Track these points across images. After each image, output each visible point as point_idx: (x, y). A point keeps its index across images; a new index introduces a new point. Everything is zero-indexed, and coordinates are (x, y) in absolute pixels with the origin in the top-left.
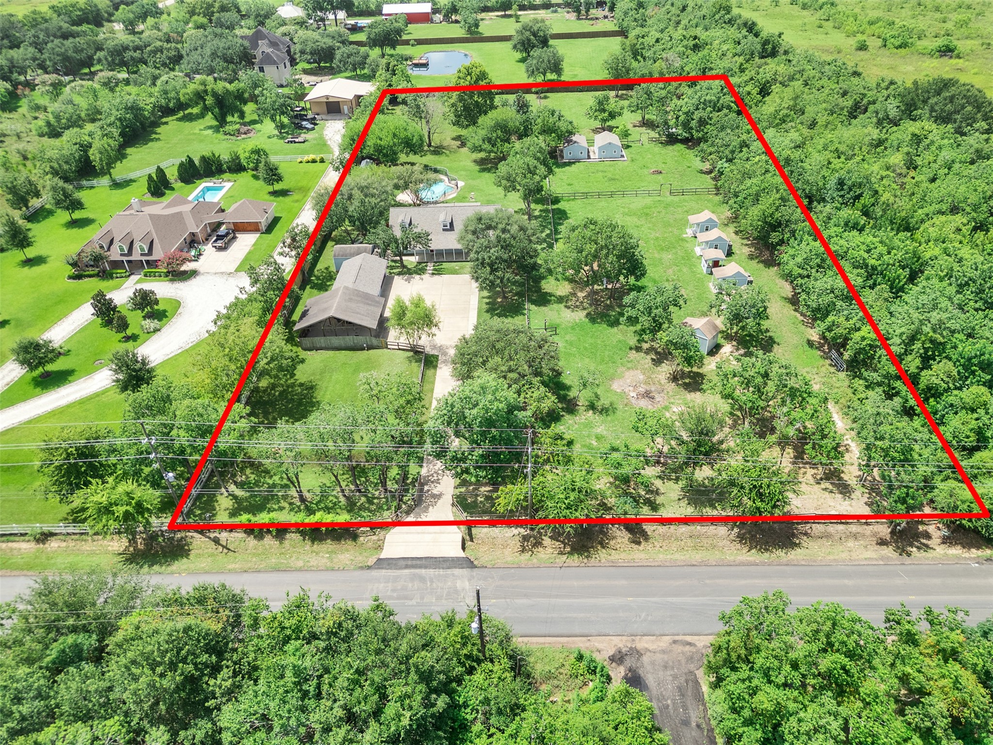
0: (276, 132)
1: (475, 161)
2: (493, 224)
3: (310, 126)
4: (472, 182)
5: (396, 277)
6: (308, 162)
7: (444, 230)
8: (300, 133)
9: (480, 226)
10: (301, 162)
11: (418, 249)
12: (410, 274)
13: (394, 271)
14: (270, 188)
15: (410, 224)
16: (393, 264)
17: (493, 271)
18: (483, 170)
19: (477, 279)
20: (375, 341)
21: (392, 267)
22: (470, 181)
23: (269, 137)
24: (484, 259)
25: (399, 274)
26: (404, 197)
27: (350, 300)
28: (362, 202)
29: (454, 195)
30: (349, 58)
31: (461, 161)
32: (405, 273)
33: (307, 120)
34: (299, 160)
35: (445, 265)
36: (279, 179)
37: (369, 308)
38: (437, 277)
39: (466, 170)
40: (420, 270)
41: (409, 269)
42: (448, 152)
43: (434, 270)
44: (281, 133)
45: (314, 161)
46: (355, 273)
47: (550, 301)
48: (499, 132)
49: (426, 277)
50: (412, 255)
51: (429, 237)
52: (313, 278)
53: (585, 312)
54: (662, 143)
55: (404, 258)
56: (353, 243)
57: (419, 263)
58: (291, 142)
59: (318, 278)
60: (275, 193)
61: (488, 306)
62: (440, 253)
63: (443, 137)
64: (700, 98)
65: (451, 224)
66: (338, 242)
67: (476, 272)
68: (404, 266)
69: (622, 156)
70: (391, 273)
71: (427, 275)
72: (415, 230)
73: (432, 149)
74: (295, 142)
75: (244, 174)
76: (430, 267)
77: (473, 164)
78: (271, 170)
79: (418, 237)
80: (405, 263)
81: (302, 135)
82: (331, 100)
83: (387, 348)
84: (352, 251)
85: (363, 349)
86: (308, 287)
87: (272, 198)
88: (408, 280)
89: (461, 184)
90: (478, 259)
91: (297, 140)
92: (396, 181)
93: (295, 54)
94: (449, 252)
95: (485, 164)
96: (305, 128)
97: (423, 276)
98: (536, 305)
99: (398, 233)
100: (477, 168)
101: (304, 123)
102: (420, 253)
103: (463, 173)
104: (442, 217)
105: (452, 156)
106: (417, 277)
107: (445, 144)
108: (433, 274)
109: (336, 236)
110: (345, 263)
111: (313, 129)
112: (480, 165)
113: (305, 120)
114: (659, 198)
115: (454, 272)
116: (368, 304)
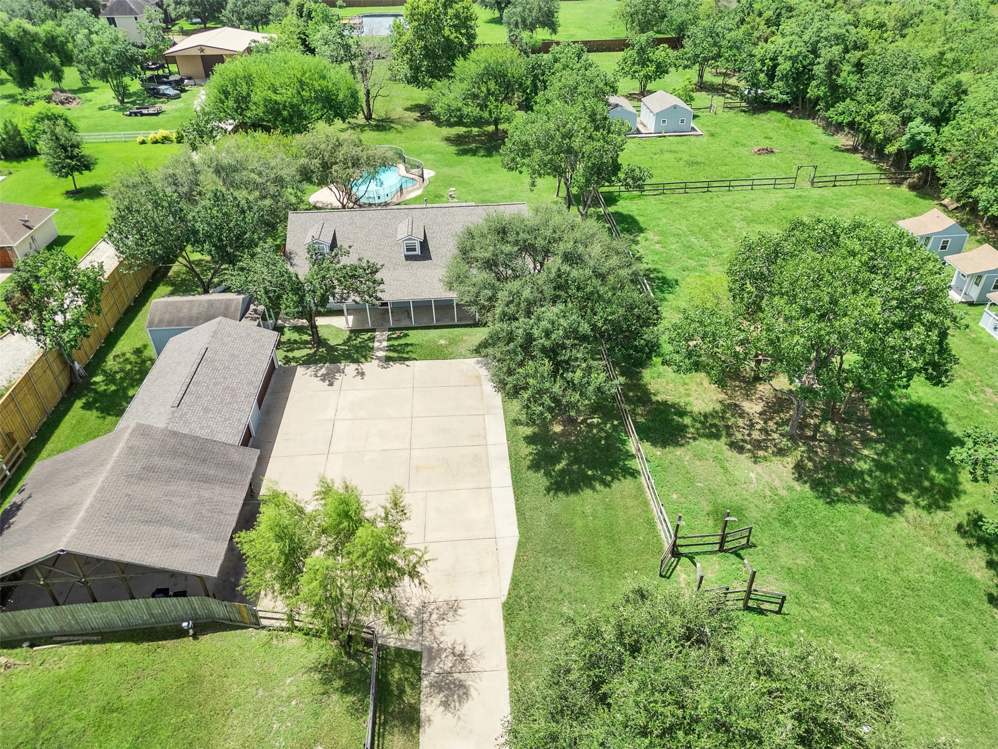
0: (116, 102)
1: (448, 139)
2: (540, 243)
3: (171, 91)
4: (448, 171)
5: (300, 370)
6: (156, 142)
7: (408, 258)
8: (155, 103)
9: (508, 249)
10: (143, 142)
11: (350, 301)
12: (335, 360)
13: (298, 354)
14: (68, 184)
15: (334, 245)
16: (295, 336)
17: (560, 367)
18: (464, 152)
19: (515, 392)
20: (218, 608)
21: (292, 345)
22: (445, 169)
23: (101, 109)
24: (529, 339)
25: (308, 361)
26: (325, 195)
27: (149, 472)
28: (217, 198)
29: (419, 192)
30: (244, 7)
31: (423, 140)
32: (322, 360)
33: (169, 83)
34: (140, 138)
35: (415, 337)
36: (86, 165)
37: (206, 492)
38: (396, 367)
39: (435, 153)
40: (357, 349)
41: (331, 349)
42: (399, 127)
43: (391, 348)
44: (122, 102)
45: (165, 140)
46: (188, 371)
47: (683, 428)
48: (492, 86)
49: (371, 367)
50: (339, 313)
51: (378, 276)
52: (98, 379)
53: (790, 461)
54: (744, 111)
55: (320, 321)
56: (206, 292)
57: (355, 332)
58: (136, 114)
59: (110, 378)
60: (77, 194)
61: (531, 449)
62: (402, 308)
63: (391, 107)
64: (820, 30)
65: (424, 244)
66: (181, 287)
67: (510, 372)
68: (319, 342)
69: (693, 129)
70: (287, 360)
71: (375, 362)
72: (345, 261)
73: (373, 123)
74: (142, 115)
75: (32, 162)
76: (381, 342)
77: (444, 144)
78: (64, 148)
79: (352, 275)
80: (323, 333)
81: (158, 105)
82: (208, 52)
83: (257, 625)
84: (195, 311)
85: (181, 634)
86: (79, 403)
87: (70, 201)
88: (329, 379)
89: (428, 174)
90: (511, 338)
91: (145, 111)
92: (303, 161)
93: (168, 6)
94: (423, 306)
95: (466, 143)
96: (164, 95)
97: (366, 366)
98: (654, 444)
99: (302, 268)
100: (453, 149)
101: (162, 88)
102: (356, 310)
103: (429, 156)
104: (403, 231)
105: (408, 133)
106: (350, 368)
107: (394, 115)
108: (388, 359)
109: (178, 274)
110: (173, 343)
111: (177, 97)
112: (457, 145)
113: (165, 83)
114: (793, 193)
115: (437, 353)
116: (206, 480)
